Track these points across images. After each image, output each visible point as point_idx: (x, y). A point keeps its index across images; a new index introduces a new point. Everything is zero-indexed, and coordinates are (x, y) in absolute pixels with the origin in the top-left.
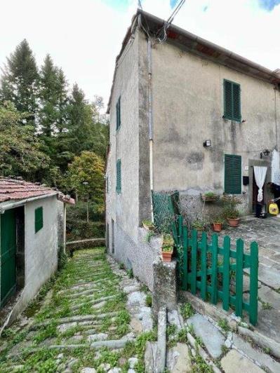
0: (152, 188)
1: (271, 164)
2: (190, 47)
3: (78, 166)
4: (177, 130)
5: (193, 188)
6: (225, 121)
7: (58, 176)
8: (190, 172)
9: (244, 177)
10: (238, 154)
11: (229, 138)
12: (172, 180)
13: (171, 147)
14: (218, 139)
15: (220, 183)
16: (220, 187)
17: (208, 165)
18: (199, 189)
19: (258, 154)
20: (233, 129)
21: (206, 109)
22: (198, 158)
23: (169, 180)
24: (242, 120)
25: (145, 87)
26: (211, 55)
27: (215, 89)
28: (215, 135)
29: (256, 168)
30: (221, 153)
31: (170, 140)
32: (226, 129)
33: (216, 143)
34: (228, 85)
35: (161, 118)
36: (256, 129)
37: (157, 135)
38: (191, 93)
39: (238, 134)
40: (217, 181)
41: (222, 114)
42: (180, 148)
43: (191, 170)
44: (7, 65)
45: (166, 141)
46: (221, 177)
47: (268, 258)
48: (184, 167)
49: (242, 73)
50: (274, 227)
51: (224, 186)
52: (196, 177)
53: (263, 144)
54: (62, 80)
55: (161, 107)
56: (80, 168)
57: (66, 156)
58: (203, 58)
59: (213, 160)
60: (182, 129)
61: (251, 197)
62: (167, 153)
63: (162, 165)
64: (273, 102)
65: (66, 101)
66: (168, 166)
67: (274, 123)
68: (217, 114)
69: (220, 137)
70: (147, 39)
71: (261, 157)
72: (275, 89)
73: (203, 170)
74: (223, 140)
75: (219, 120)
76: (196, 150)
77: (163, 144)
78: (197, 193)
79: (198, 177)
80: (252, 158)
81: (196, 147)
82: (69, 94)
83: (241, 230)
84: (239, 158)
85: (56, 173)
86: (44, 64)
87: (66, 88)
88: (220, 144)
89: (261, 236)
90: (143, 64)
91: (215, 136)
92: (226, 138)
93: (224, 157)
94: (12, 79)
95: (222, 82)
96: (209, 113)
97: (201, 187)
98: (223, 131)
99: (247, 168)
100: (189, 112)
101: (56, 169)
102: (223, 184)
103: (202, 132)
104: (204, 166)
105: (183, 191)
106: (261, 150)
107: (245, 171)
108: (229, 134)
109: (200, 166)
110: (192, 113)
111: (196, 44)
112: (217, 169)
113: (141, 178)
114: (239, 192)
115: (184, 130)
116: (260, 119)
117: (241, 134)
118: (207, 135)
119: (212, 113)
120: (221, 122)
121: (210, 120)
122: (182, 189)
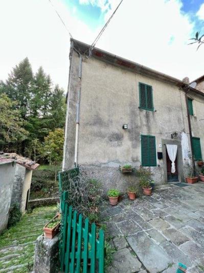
0: (76, 161)
1: (181, 143)
2: (113, 62)
3: (51, 139)
4: (100, 116)
5: (113, 161)
6: (141, 111)
7: (37, 146)
8: (111, 148)
9: (158, 153)
10: (153, 135)
11: (145, 123)
12: (95, 155)
13: (95, 129)
14: (135, 124)
15: (137, 158)
16: (137, 161)
17: (127, 143)
18: (119, 162)
19: (170, 135)
20: (147, 116)
21: (125, 102)
22: (118, 138)
23: (92, 154)
24: (154, 110)
25: (76, 86)
26: (129, 67)
27: (132, 89)
28: (132, 120)
29: (168, 146)
30: (138, 134)
31: (95, 124)
32: (142, 116)
33: (134, 126)
34: (142, 86)
35: (88, 108)
36: (166, 116)
37: (84, 120)
38: (113, 91)
39: (152, 119)
40: (135, 156)
41: (138, 106)
42: (103, 130)
43: (111, 146)
44: (13, 72)
45: (91, 125)
46: (138, 153)
47: (161, 232)
48: (105, 144)
49: (153, 79)
50: (180, 197)
51: (141, 160)
52: (116, 152)
53: (173, 127)
54: (49, 81)
55: (88, 100)
56: (51, 141)
57: (45, 131)
58: (122, 69)
59: (131, 139)
60: (105, 116)
61: (166, 169)
62: (91, 133)
63: (86, 142)
64: (179, 98)
65: (50, 95)
66: (91, 143)
67: (181, 113)
68: (134, 105)
69: (136, 122)
70: (79, 56)
71: (172, 138)
72: (180, 89)
73: (122, 147)
74: (139, 124)
75: (136, 110)
76: (116, 131)
77: (88, 126)
78: (116, 165)
79: (118, 152)
80: (164, 138)
81: (116, 129)
82: (52, 90)
83: (152, 199)
84: (154, 137)
85: (35, 143)
86: (38, 72)
87: (51, 87)
88: (137, 127)
89: (165, 207)
90: (75, 71)
91: (132, 122)
92: (141, 123)
93: (140, 137)
94: (15, 81)
95: (138, 84)
96: (128, 104)
97: (121, 161)
98: (139, 118)
99: (160, 145)
100: (111, 104)
101: (36, 141)
102: (140, 159)
103: (121, 118)
104: (123, 143)
105: (105, 164)
106: (172, 132)
107: (159, 148)
108: (144, 120)
109: (120, 144)
110: (114, 105)
111: (116, 60)
112: (134, 146)
113: (68, 153)
114: (154, 165)
115: (107, 117)
116: (170, 110)
117: (155, 120)
118: (126, 121)
119: (130, 105)
120: (138, 111)
121: (128, 110)
122: (104, 161)
